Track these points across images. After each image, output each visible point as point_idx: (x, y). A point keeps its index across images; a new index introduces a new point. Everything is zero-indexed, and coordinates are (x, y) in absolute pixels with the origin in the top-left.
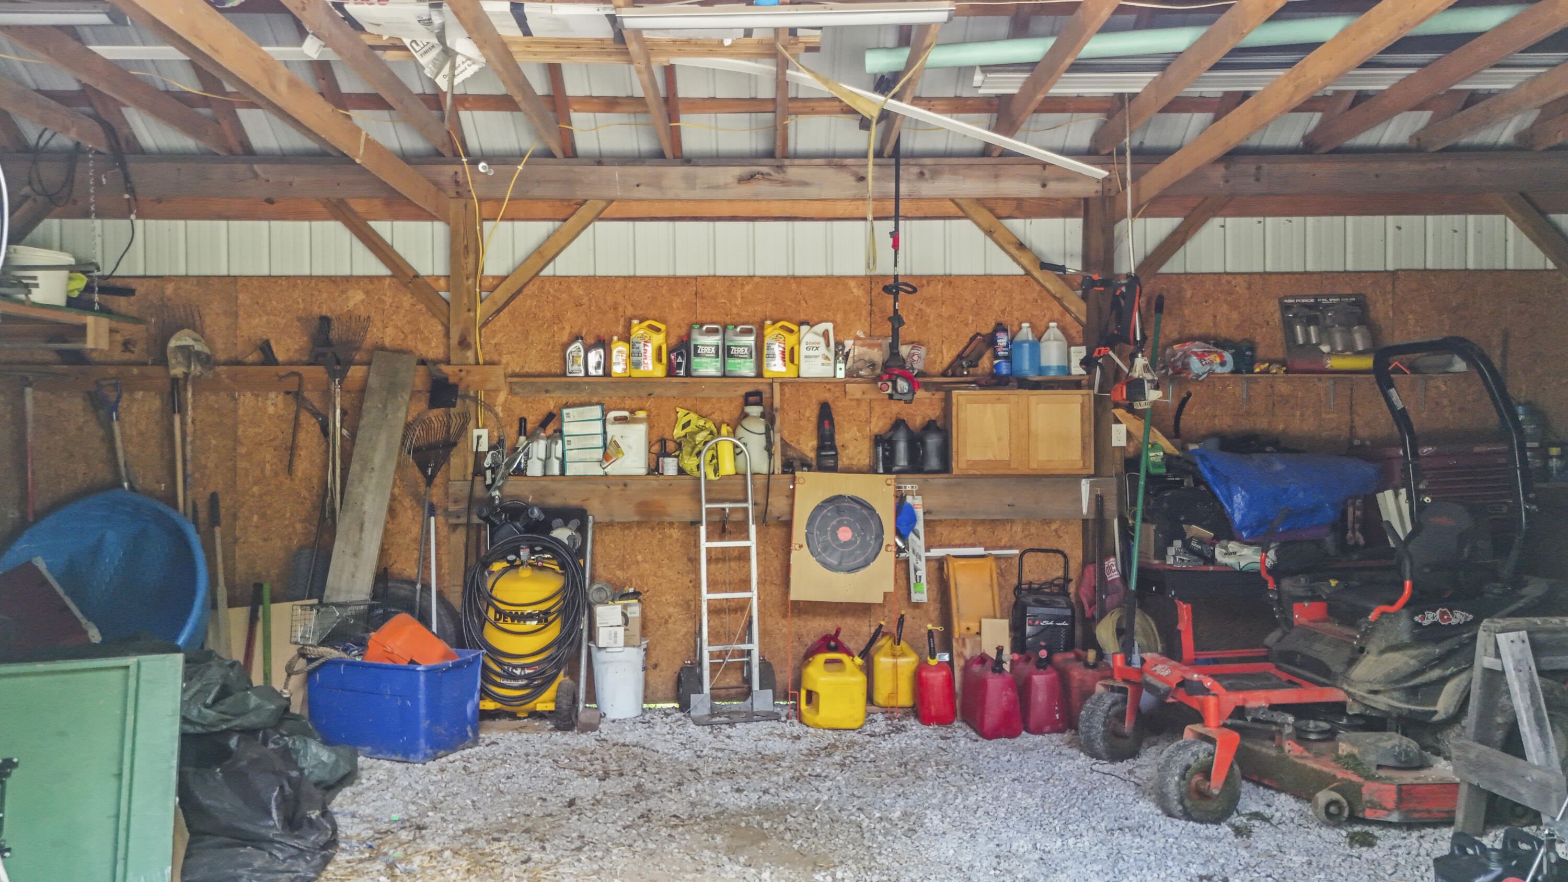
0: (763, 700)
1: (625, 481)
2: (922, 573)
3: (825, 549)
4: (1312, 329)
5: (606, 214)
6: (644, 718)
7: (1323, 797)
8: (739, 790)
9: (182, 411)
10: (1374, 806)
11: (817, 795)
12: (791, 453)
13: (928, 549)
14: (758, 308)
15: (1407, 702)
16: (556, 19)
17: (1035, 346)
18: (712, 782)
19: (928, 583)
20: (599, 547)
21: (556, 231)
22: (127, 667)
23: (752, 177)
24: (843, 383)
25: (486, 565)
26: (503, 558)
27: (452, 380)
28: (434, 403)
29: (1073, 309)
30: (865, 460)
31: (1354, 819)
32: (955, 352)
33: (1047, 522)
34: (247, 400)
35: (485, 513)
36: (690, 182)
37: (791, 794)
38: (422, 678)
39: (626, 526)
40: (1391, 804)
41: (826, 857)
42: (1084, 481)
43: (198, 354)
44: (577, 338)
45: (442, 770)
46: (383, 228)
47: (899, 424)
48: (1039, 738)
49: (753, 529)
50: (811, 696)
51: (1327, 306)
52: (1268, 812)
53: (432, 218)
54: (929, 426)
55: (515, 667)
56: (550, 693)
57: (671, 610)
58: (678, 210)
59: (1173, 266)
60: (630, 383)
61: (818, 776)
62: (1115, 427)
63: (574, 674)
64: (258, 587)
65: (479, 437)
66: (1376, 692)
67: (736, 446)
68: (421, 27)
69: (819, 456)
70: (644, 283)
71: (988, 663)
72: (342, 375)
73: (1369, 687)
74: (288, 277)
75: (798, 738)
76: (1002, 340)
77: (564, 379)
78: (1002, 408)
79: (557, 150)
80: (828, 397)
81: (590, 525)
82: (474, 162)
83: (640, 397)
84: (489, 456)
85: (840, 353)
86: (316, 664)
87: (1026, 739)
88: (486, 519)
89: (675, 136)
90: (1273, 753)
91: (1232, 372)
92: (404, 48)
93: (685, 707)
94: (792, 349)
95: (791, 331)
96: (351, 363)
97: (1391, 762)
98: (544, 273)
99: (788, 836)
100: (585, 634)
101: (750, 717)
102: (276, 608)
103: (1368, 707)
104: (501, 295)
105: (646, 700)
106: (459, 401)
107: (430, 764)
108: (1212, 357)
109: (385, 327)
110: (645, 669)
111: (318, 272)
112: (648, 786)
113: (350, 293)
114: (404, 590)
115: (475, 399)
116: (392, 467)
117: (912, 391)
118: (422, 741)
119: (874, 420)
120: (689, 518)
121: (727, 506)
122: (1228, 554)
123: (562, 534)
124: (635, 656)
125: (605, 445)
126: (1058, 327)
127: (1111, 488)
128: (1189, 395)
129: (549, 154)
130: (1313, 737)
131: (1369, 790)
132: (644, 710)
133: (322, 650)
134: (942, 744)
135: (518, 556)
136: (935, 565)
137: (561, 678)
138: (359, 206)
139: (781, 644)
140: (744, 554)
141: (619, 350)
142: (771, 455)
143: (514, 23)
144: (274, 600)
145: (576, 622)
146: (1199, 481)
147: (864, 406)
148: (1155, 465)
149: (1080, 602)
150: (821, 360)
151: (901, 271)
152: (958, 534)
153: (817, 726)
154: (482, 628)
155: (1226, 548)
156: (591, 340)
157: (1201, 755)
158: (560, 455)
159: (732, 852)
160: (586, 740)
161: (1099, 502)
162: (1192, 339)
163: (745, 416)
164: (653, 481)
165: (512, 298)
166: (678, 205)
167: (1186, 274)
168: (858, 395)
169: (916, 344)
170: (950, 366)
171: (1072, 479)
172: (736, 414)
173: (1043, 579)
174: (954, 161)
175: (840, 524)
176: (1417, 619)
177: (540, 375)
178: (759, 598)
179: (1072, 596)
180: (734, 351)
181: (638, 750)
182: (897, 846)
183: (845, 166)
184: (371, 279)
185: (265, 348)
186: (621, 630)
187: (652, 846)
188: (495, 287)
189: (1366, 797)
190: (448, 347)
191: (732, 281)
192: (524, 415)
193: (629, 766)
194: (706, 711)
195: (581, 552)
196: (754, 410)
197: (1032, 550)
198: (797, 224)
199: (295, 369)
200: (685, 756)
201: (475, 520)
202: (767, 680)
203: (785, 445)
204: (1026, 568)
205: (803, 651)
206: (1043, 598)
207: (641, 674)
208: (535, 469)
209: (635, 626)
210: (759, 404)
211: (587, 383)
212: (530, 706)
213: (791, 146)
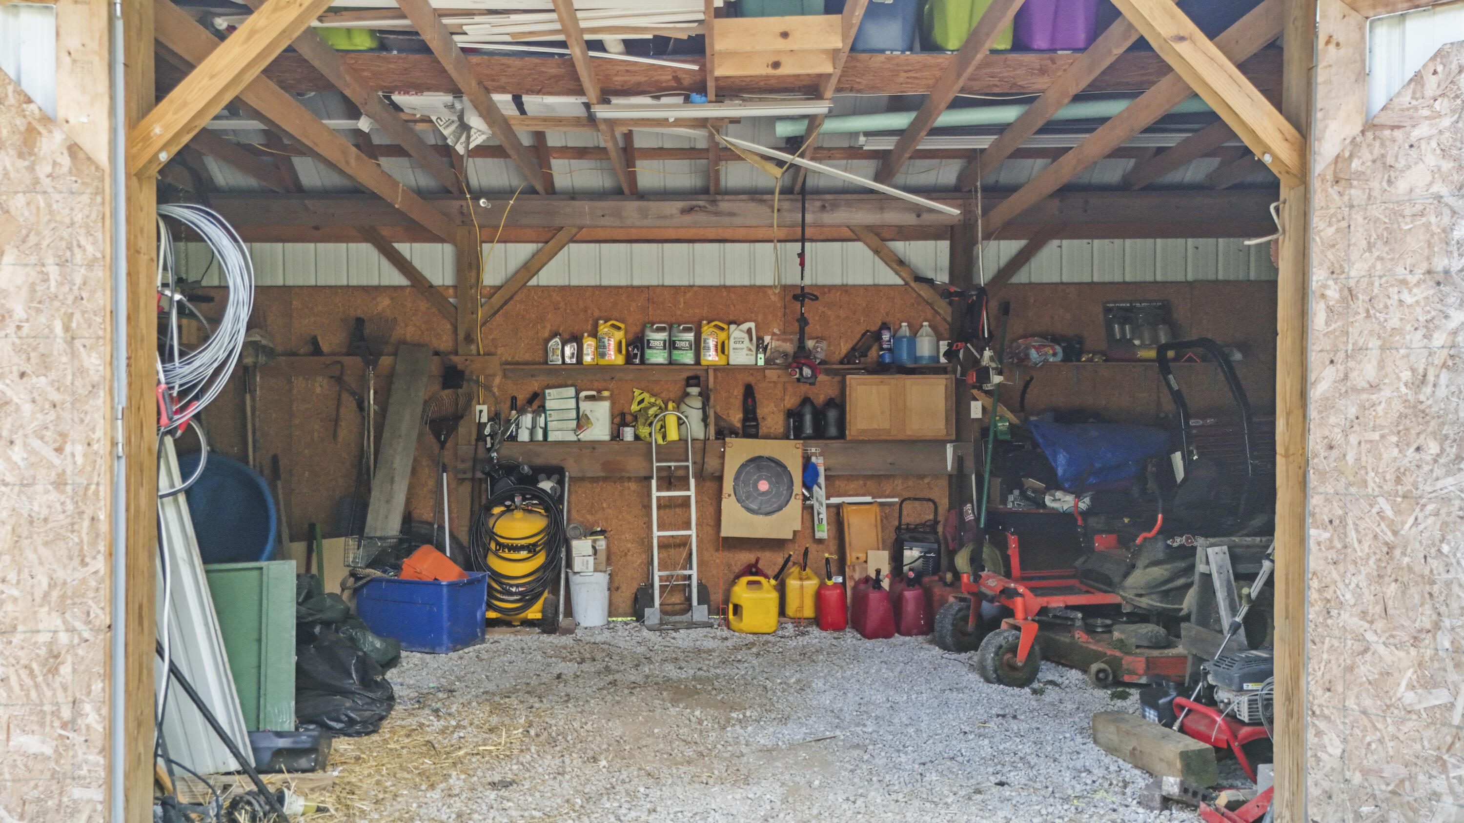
0: (700, 613)
1: (594, 445)
2: (824, 516)
3: (748, 498)
4: (1127, 327)
5: (578, 237)
6: (609, 627)
7: (1094, 667)
8: (680, 668)
9: (253, 392)
10: (1131, 672)
11: (736, 671)
12: (722, 424)
13: (828, 498)
14: (697, 311)
15: (1161, 602)
16: (546, 106)
17: (912, 340)
18: (661, 665)
19: (828, 524)
20: (573, 497)
21: (539, 251)
22: (261, 569)
23: (691, 209)
24: (762, 370)
25: (488, 509)
26: (502, 504)
27: (460, 367)
28: (445, 386)
29: (941, 311)
30: (780, 428)
31: (1117, 683)
32: (849, 346)
33: (921, 477)
34: (299, 383)
35: (487, 469)
36: (644, 214)
37: (718, 671)
38: (445, 590)
39: (594, 480)
40: (1141, 671)
41: (740, 704)
42: (948, 445)
43: (264, 347)
44: (554, 335)
45: (461, 658)
46: (403, 248)
47: (806, 401)
48: (907, 638)
49: (692, 482)
50: (737, 609)
51: (1141, 308)
52: (1060, 680)
53: (442, 240)
54: (830, 403)
55: (512, 586)
56: (539, 605)
57: (629, 545)
58: (634, 234)
59: (1021, 277)
60: (597, 369)
61: (739, 661)
62: (973, 403)
63: (555, 592)
64: (312, 526)
65: (481, 412)
66: (1141, 596)
67: (679, 418)
68: (446, 110)
69: (744, 426)
70: (608, 291)
71: (871, 583)
72: (375, 364)
73: (1135, 591)
74: (330, 287)
75: (726, 639)
76: (886, 336)
77: (546, 367)
78: (885, 389)
79: (539, 187)
80: (751, 380)
81: (567, 479)
82: (476, 198)
83: (605, 380)
84: (488, 426)
85: (761, 346)
86: (364, 581)
87: (898, 639)
88: (488, 474)
89: (632, 178)
90: (1068, 640)
91: (1062, 361)
92: (431, 121)
93: (640, 617)
94: (723, 344)
95: (722, 329)
96: (380, 354)
97: (1145, 643)
98: (531, 283)
99: (714, 692)
100: (564, 563)
101: (691, 625)
102: (327, 543)
103: (1136, 607)
104: (497, 300)
105: (610, 614)
106: (465, 384)
107: (451, 654)
108: (1046, 349)
109: (406, 326)
110: (609, 589)
111: (354, 282)
112: (614, 667)
113: (379, 299)
114: (424, 530)
115: (477, 382)
116: (415, 434)
117: (814, 375)
118: (445, 637)
119: (787, 398)
120: (643, 474)
121: (672, 464)
122: (1055, 500)
123: (546, 485)
124: (602, 579)
125: (578, 418)
126: (930, 326)
127: (969, 450)
128: (1032, 378)
129: (533, 191)
130: (1099, 630)
131: (1127, 661)
132: (609, 622)
133: (369, 571)
134: (834, 642)
135: (513, 502)
136: (833, 510)
137: (546, 594)
138: (385, 232)
139: (714, 572)
140: (685, 502)
141: (589, 344)
142: (706, 425)
143: (514, 107)
144: (324, 537)
145: (557, 552)
146: (1035, 445)
147: (780, 386)
148: (1002, 433)
149: (945, 539)
150: (745, 351)
151: (807, 281)
152: (853, 485)
153: (741, 631)
154: (486, 557)
155: (1054, 496)
156: (566, 336)
157: (1010, 639)
158: (543, 425)
159: (674, 702)
160: (566, 640)
161: (959, 461)
162: (1033, 335)
163: (687, 395)
164: (615, 446)
165: (506, 303)
166: (634, 231)
167: (1030, 284)
168: (775, 378)
169: (819, 339)
170: (846, 356)
171: (940, 443)
172: (679, 393)
173: (918, 521)
174: (848, 196)
175: (760, 478)
176: (1169, 542)
177: (526, 363)
178: (697, 536)
179: (940, 533)
180: (678, 344)
181: (606, 647)
182: (791, 698)
183: (764, 201)
184: (395, 288)
185: (314, 342)
186: (591, 559)
187: (617, 698)
188: (491, 296)
189: (1125, 666)
190: (456, 340)
191: (676, 289)
192: (514, 394)
193: (599, 656)
194: (657, 621)
195: (561, 499)
196: (694, 391)
197: (909, 499)
198: (728, 245)
199: (338, 358)
200: (640, 650)
201: (479, 475)
202: (703, 599)
203: (717, 417)
204: (905, 513)
205: (732, 577)
206: (917, 535)
207: (607, 593)
208: (524, 436)
209: (602, 556)
210: (697, 385)
211: (564, 370)
212: (523, 615)
213: (723, 183)
